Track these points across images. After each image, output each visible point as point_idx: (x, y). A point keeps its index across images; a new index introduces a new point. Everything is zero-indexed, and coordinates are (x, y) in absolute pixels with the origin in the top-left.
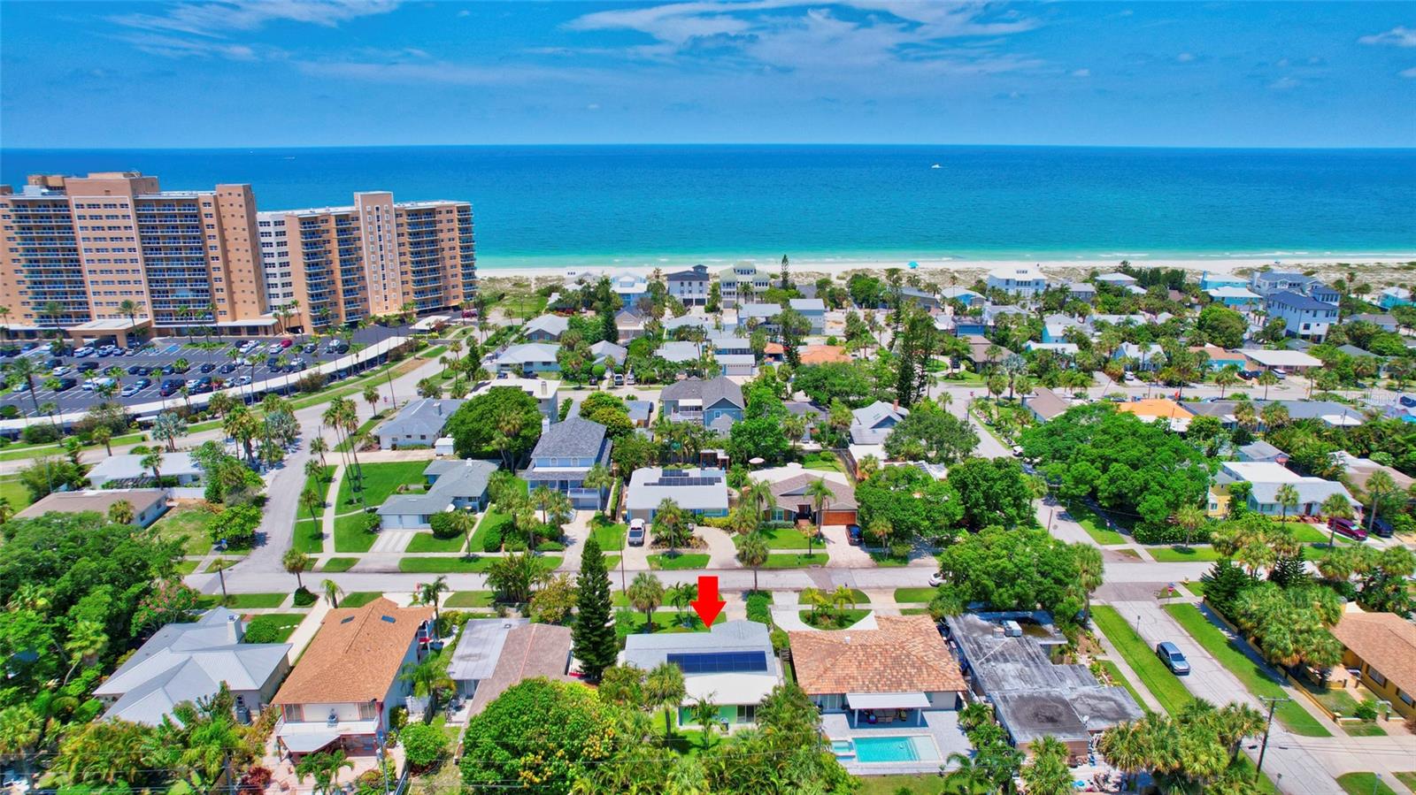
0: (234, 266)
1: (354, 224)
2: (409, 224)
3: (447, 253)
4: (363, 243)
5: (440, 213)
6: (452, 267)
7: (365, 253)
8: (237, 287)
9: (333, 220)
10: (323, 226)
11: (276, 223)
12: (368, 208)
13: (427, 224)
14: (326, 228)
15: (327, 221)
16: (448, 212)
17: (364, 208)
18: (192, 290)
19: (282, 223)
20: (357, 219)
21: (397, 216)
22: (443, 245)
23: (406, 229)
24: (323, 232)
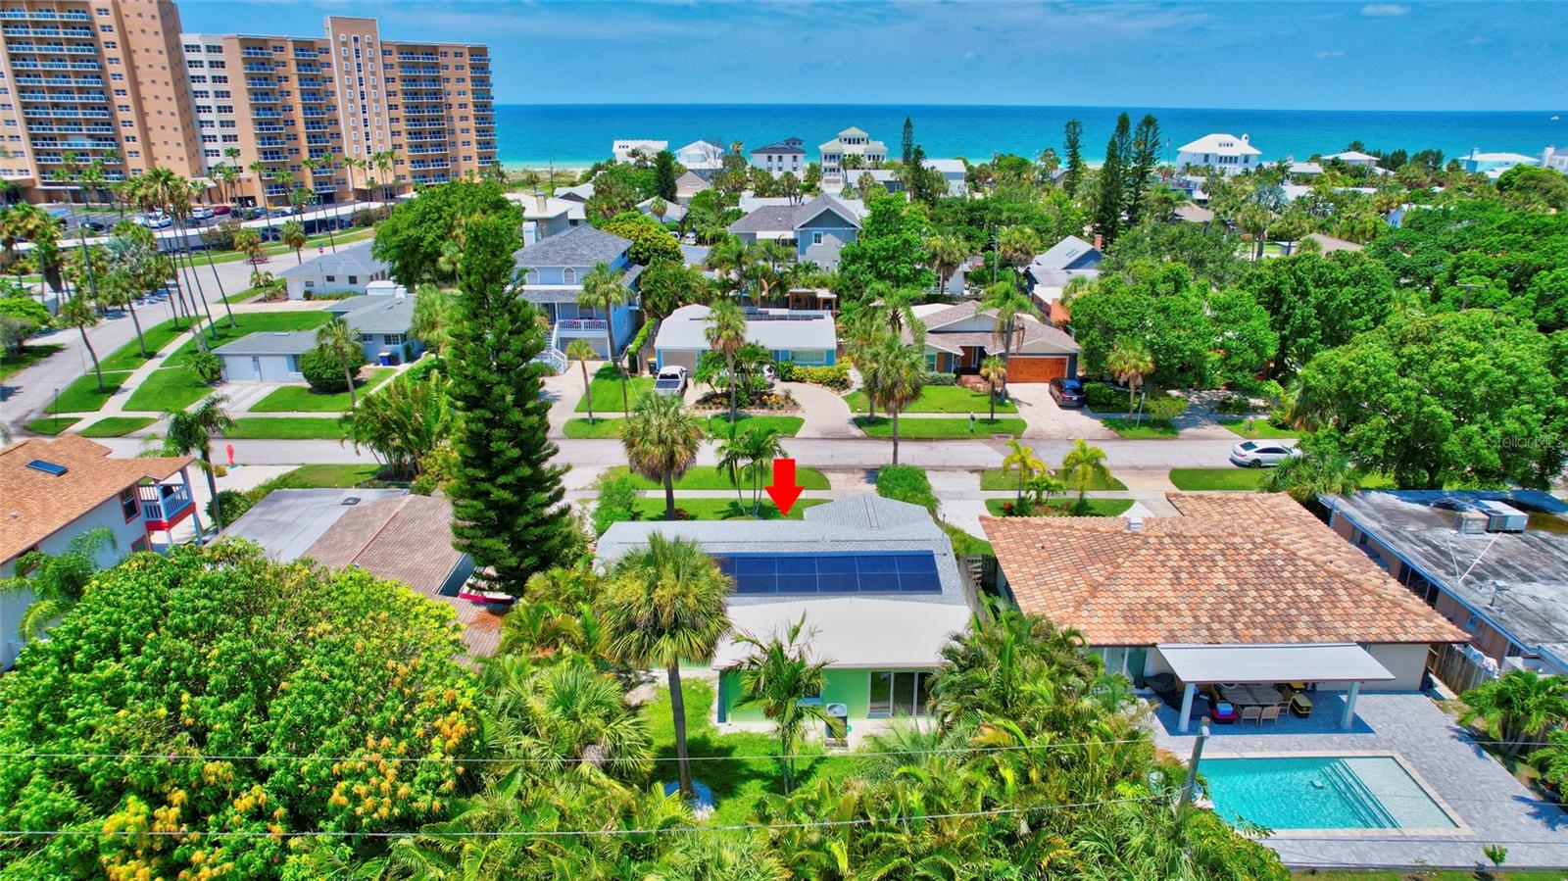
0: (149, 106)
1: (322, 58)
2: (402, 66)
3: (456, 112)
4: (337, 86)
5: (445, 54)
6: (463, 131)
7: (339, 100)
8: (156, 136)
9: (290, 47)
10: (277, 56)
11: (210, 49)
12: (342, 37)
13: (427, 67)
14: (280, 59)
15: (282, 49)
16: (456, 54)
17: (336, 36)
18: (91, 137)
19: (219, 49)
20: (327, 51)
21: (384, 53)
22: (451, 99)
23: (397, 73)
24: (277, 64)
